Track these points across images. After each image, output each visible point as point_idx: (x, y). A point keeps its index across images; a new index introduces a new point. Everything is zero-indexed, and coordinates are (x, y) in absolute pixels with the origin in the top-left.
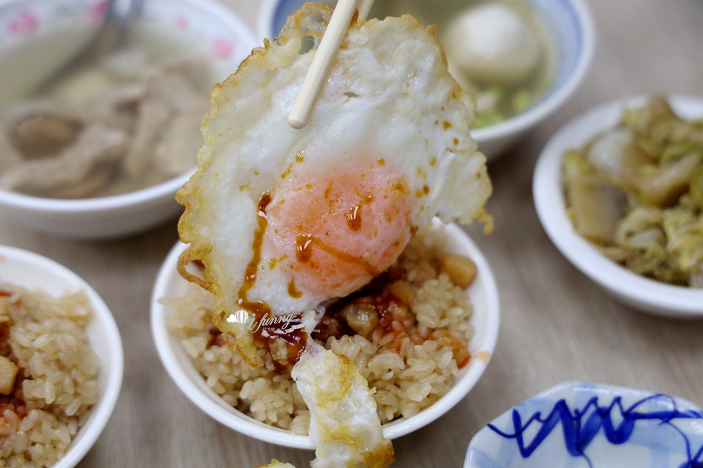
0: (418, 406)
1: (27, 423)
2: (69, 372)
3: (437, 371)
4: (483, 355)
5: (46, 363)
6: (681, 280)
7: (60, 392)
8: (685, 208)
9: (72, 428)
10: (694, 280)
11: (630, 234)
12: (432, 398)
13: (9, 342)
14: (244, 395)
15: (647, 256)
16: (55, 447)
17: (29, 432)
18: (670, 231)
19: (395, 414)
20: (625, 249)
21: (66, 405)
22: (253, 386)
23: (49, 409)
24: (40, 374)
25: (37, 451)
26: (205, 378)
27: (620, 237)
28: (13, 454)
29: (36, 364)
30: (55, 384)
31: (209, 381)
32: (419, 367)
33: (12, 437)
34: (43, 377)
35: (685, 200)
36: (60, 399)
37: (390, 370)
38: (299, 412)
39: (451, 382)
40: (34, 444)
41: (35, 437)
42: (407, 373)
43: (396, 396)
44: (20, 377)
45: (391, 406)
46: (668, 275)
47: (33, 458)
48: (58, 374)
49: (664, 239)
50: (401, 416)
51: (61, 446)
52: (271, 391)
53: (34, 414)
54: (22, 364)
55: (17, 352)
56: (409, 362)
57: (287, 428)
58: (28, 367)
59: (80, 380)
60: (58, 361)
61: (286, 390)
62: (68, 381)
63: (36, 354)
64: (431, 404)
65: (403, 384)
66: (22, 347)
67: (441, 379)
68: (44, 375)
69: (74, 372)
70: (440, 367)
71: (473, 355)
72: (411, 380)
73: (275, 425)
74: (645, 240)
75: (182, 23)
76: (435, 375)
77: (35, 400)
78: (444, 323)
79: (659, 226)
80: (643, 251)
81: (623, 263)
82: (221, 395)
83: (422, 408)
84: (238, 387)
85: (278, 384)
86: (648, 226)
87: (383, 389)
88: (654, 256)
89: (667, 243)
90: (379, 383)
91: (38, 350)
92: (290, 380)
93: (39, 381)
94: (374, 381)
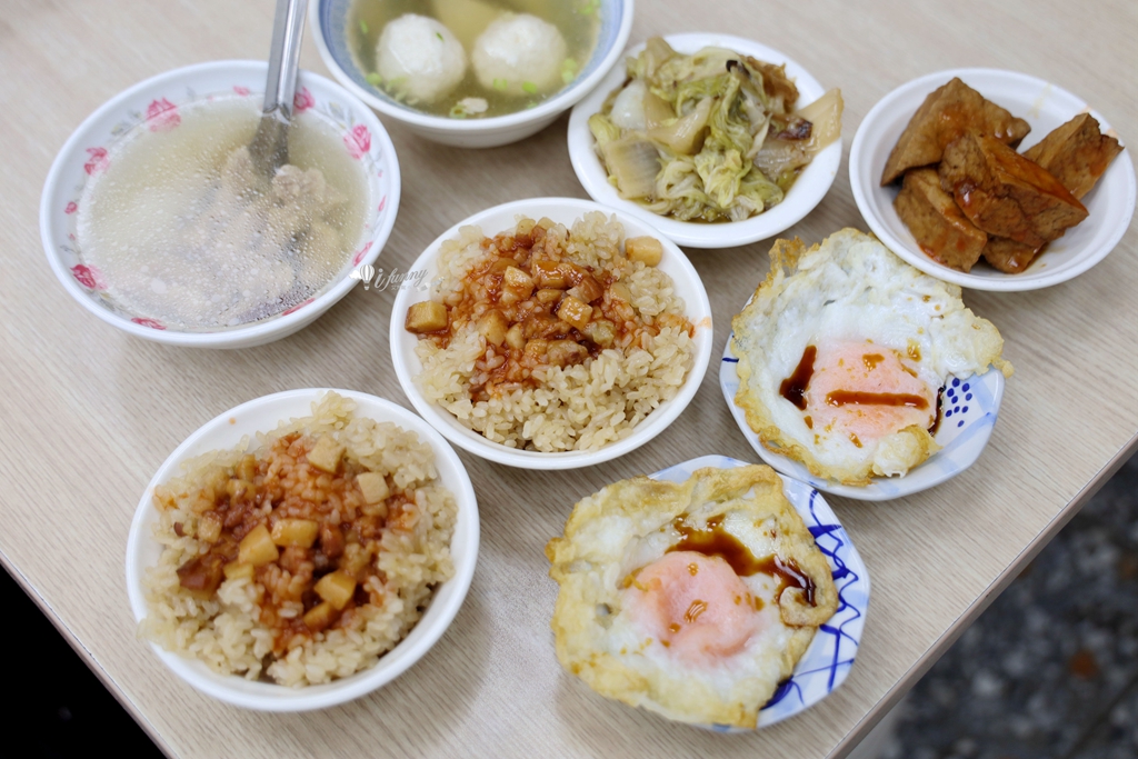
0: (676, 388)
6: (723, 218)
8: (711, 149)
10: (734, 215)
11: (669, 187)
15: (689, 202)
18: (703, 175)
19: (657, 400)
20: (669, 200)
22: (533, 424)
27: (662, 191)
29: (390, 460)
34: (402, 465)
35: (708, 142)
37: (643, 366)
38: (581, 431)
42: (657, 363)
43: (654, 385)
44: (388, 478)
45: (652, 397)
46: (711, 215)
49: (700, 183)
50: (662, 400)
52: (548, 422)
56: (654, 353)
63: (385, 454)
65: (657, 374)
71: (696, 324)
72: (662, 367)
74: (685, 189)
76: (680, 355)
79: (693, 172)
80: (684, 199)
81: (669, 215)
82: (501, 443)
85: (552, 414)
86: (684, 175)
87: (642, 385)
88: (695, 201)
89: (703, 186)
90: (636, 381)
91: (383, 450)
92: (559, 407)
93: (401, 470)
94: (632, 380)
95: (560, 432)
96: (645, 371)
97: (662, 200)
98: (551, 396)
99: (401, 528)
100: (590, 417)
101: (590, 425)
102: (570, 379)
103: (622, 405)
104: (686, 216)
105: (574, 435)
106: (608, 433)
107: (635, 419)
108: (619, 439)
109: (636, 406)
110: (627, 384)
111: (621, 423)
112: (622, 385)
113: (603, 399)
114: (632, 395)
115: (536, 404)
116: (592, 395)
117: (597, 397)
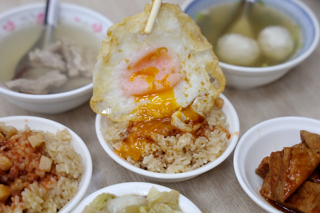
0: (216, 156)
1: (60, 182)
2: (72, 160)
3: (221, 141)
4: (236, 133)
5: (64, 157)
7: (71, 168)
9: (76, 183)
12: (221, 152)
13: (46, 151)
16: (72, 191)
17: (61, 186)
19: (207, 161)
21: (73, 174)
22: (148, 158)
23: (67, 176)
24: (62, 162)
25: (65, 194)
28: (56, 196)
29: (60, 158)
30: (68, 165)
31: (128, 159)
32: (213, 140)
33: (55, 188)
34: (63, 163)
36: (71, 171)
37: (202, 144)
38: (168, 165)
39: (226, 146)
40: (64, 191)
41: (64, 188)
42: (209, 143)
43: (206, 153)
45: (205, 158)
47: (64, 197)
48: (69, 161)
50: (209, 161)
51: (74, 190)
52: (155, 159)
53: (62, 179)
54: (53, 158)
55: (51, 154)
56: (209, 139)
57: (164, 172)
58: (56, 160)
59: (77, 163)
60: (67, 156)
61: (162, 158)
62: (73, 164)
63: (59, 154)
64: (221, 155)
65: (208, 149)
66: (52, 152)
67: (223, 144)
68: (63, 162)
69: (74, 160)
70: (222, 139)
71: (231, 134)
72: (211, 146)
73: (158, 172)
75: (77, 20)
76: (220, 143)
77: (61, 173)
78: (219, 123)
82: (133, 164)
83: (217, 157)
84: (141, 159)
85: (158, 156)
87: (201, 151)
90: (199, 150)
91: (59, 152)
92: (162, 154)
93: (62, 165)
94: (197, 149)
95: (159, 164)
96: (204, 146)
98: (158, 148)
99: (44, 186)
100: (174, 160)
101: (174, 163)
102: (168, 142)
103: (190, 158)
105: (165, 166)
106: (181, 167)
107: (195, 165)
108: (185, 171)
109: (196, 161)
110: (194, 150)
111: (188, 165)
112: (192, 150)
113: (181, 153)
114: (195, 155)
115: (151, 150)
116: (176, 150)
117: (179, 151)
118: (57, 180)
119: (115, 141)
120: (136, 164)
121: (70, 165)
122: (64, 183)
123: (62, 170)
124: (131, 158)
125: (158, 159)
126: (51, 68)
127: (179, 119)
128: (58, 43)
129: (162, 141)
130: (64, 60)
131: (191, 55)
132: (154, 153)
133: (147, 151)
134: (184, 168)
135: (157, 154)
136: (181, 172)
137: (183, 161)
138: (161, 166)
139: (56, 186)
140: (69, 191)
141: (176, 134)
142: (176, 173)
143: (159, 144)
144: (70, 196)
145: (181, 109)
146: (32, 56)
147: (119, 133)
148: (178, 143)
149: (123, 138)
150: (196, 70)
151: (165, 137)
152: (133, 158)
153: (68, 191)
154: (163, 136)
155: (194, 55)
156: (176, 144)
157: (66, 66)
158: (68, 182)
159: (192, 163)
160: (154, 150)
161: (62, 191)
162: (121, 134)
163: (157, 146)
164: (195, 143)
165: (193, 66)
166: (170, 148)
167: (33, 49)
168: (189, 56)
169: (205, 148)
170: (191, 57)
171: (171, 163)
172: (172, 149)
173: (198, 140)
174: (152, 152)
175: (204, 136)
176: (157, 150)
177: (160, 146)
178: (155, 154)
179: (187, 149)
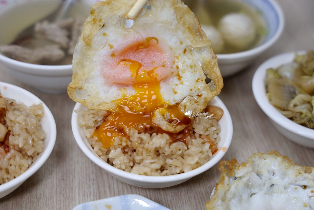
1: (9, 155)
2: (31, 135)
3: (201, 152)
4: (224, 148)
5: (21, 129)
7: (26, 143)
9: (30, 162)
11: (295, 106)
12: (198, 164)
13: (5, 119)
14: (111, 156)
15: (303, 116)
16: (20, 169)
17: (10, 159)
19: (180, 170)
20: (293, 112)
21: (28, 150)
22: (115, 152)
23: (20, 151)
24: (18, 133)
25: (11, 169)
26: (93, 148)
27: (291, 107)
28: (1, 169)
29: (16, 129)
30: (24, 139)
31: (95, 149)
32: (193, 149)
33: (2, 160)
34: (19, 135)
36: (26, 146)
37: (180, 150)
38: (135, 165)
39: (208, 159)
40: (11, 165)
41: (12, 162)
42: (188, 152)
43: (182, 162)
44: (8, 134)
45: (179, 167)
47: (10, 172)
48: (26, 135)
49: (311, 109)
50: (183, 172)
51: (24, 168)
52: (123, 155)
53: (12, 151)
54: (10, 128)
55: (8, 123)
56: (189, 147)
57: (130, 172)
58: (13, 130)
59: (36, 139)
60: (26, 129)
61: (131, 156)
62: (30, 139)
64: (197, 167)
65: (185, 157)
66: (11, 121)
67: (203, 156)
69: (33, 136)
70: (203, 150)
71: (219, 149)
72: (189, 155)
73: (124, 170)
74: (303, 109)
76: (201, 154)
77: (14, 146)
78: (207, 133)
79: (309, 103)
80: (301, 113)
81: (291, 119)
82: (100, 156)
83: (193, 168)
84: (108, 153)
85: (127, 152)
86: (304, 102)
88: (306, 116)
89: (312, 111)
90: (174, 156)
91: (18, 123)
92: (132, 151)
93: (17, 137)
94: (172, 155)
95: (126, 161)
96: (180, 152)
97: (289, 110)
100: (142, 160)
103: (162, 163)
104: (299, 122)
105: (132, 165)
110: (169, 155)
111: (157, 170)
112: (166, 154)
113: (152, 154)
114: (169, 161)
115: (121, 144)
116: (147, 150)
117: (150, 152)
118: (7, 152)
119: (88, 127)
120: (102, 157)
121: (26, 140)
122: (14, 157)
123: (16, 142)
124: (99, 149)
125: (126, 156)
126: (52, 42)
127: (162, 117)
128: (70, 20)
129: (135, 136)
130: (70, 37)
131: (187, 50)
132: (124, 148)
133: (116, 144)
134: (152, 171)
135: (126, 150)
136: (147, 175)
137: (152, 163)
138: (127, 164)
139: (4, 158)
140: (17, 167)
141: (153, 133)
142: (140, 174)
143: (131, 139)
144: (16, 173)
145: (166, 106)
146: (38, 27)
147: (94, 120)
148: (151, 143)
149: (97, 125)
150: (191, 67)
151: (139, 133)
152: (100, 149)
153: (15, 166)
154: (137, 132)
155: (191, 50)
156: (148, 143)
157: (68, 44)
158: (18, 157)
159: (162, 169)
160: (124, 144)
161: (10, 165)
162: (96, 121)
163: (128, 141)
164: (171, 147)
165: (188, 62)
166: (142, 146)
167: (41, 21)
168: (185, 51)
169: (182, 156)
170: (187, 53)
171: (139, 164)
172: (143, 148)
173: (174, 145)
174: (121, 147)
175: (185, 142)
176: (127, 146)
177: (131, 142)
178: (124, 150)
179: (160, 152)
